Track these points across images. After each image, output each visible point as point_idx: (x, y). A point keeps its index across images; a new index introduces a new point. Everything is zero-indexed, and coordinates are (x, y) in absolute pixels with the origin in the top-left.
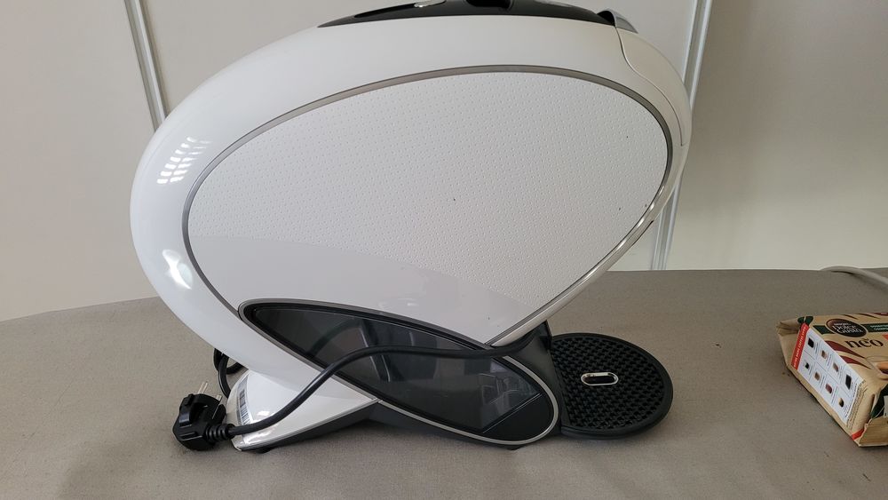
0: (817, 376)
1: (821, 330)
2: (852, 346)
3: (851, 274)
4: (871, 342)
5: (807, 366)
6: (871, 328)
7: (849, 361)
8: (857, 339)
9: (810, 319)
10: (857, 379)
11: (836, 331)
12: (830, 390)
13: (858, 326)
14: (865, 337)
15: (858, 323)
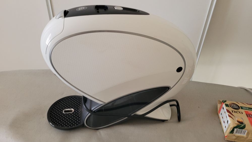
0: (223, 117)
1: (227, 105)
2: (233, 112)
3: (246, 90)
4: (240, 112)
5: (221, 114)
6: (242, 108)
7: (229, 116)
8: (235, 110)
10: (229, 122)
11: (231, 107)
12: (224, 122)
13: (239, 107)
14: (238, 110)
15: (239, 105)
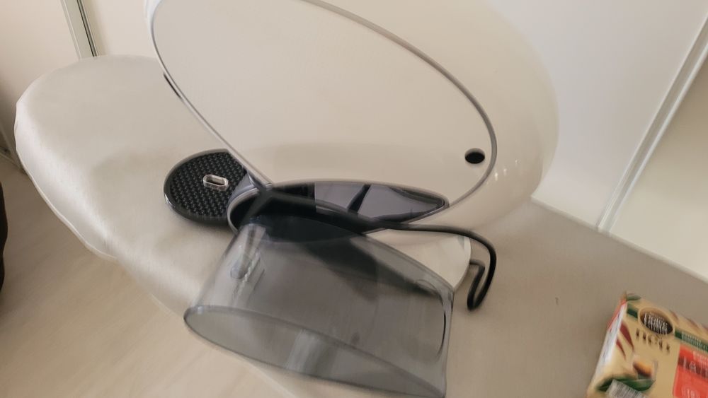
1: (632, 311)
2: (641, 335)
4: (661, 344)
6: (678, 335)
7: (619, 344)
8: (648, 334)
9: (635, 299)
13: (670, 327)
14: (661, 337)
15: (674, 325)
